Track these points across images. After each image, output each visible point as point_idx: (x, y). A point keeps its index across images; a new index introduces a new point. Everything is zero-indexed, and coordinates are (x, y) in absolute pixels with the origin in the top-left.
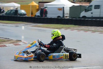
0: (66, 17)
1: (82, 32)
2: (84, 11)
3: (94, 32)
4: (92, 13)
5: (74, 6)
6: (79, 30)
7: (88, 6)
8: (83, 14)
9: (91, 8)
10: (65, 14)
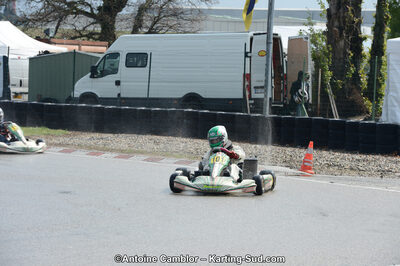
0: (17, 95)
1: (81, 154)
2: (90, 74)
3: (125, 154)
4: (118, 83)
5: (47, 52)
6: (68, 148)
7: (101, 56)
8: (84, 85)
9: (112, 65)
10: (14, 85)
